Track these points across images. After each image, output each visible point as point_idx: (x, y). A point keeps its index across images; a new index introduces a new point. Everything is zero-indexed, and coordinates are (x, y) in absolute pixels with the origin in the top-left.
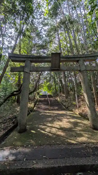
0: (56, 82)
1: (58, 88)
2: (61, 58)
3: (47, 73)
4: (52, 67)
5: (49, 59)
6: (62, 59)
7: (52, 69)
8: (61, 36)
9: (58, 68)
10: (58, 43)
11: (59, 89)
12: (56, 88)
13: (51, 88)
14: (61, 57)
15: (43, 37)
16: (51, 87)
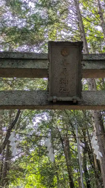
0: (73, 157)
1: (80, 178)
2: (85, 60)
3: (38, 123)
4: (50, 91)
5: (40, 65)
6: (88, 66)
7: (50, 99)
8: (85, 8)
9: (75, 97)
10: (75, 27)
11: (83, 181)
12: (71, 178)
13: (55, 179)
14: (84, 57)
15: (28, 10)
16: (51, 175)
